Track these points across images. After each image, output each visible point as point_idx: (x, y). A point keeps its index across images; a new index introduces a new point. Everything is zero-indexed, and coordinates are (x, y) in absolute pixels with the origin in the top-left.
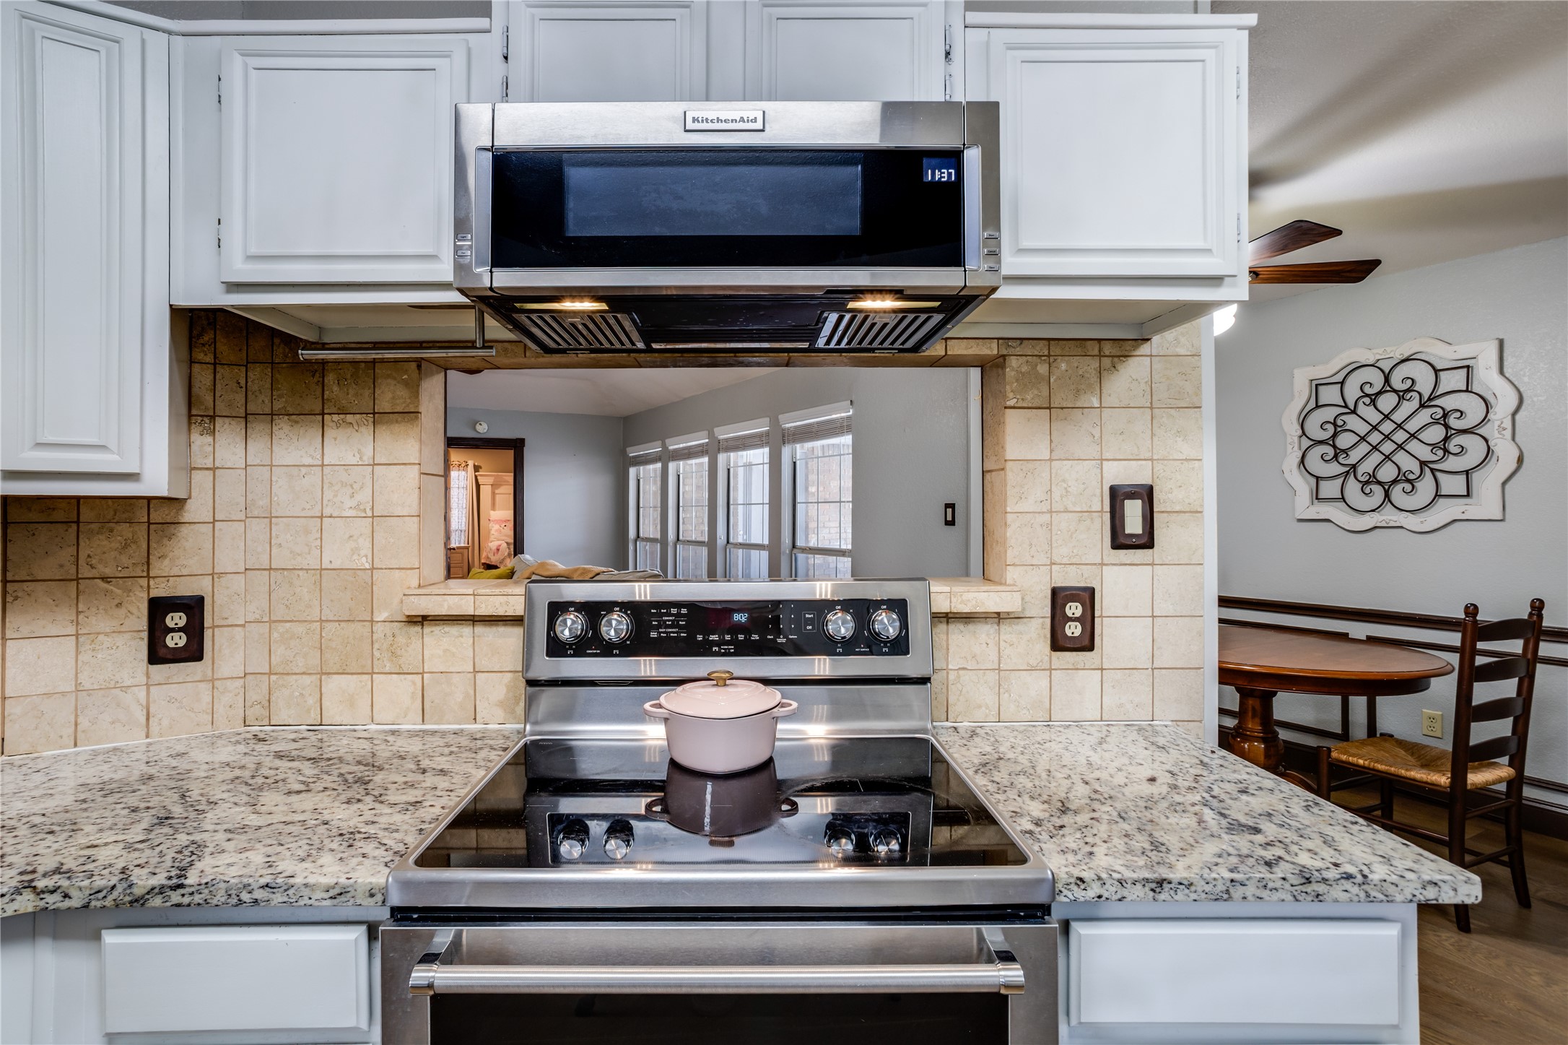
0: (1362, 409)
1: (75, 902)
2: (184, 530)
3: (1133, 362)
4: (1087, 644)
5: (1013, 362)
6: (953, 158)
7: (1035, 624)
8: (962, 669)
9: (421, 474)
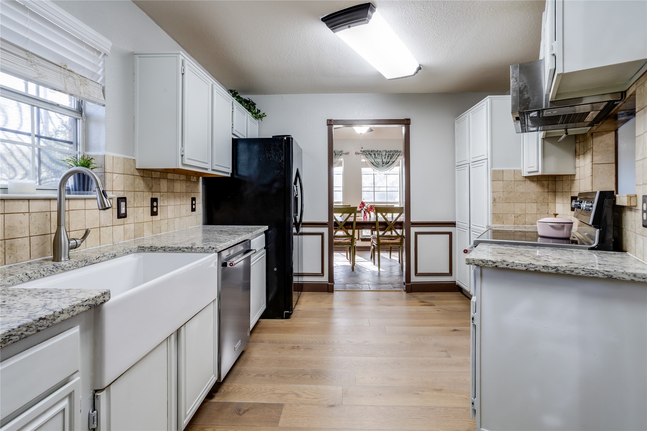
2: (576, 181)
8: (631, 231)
9: (593, 164)
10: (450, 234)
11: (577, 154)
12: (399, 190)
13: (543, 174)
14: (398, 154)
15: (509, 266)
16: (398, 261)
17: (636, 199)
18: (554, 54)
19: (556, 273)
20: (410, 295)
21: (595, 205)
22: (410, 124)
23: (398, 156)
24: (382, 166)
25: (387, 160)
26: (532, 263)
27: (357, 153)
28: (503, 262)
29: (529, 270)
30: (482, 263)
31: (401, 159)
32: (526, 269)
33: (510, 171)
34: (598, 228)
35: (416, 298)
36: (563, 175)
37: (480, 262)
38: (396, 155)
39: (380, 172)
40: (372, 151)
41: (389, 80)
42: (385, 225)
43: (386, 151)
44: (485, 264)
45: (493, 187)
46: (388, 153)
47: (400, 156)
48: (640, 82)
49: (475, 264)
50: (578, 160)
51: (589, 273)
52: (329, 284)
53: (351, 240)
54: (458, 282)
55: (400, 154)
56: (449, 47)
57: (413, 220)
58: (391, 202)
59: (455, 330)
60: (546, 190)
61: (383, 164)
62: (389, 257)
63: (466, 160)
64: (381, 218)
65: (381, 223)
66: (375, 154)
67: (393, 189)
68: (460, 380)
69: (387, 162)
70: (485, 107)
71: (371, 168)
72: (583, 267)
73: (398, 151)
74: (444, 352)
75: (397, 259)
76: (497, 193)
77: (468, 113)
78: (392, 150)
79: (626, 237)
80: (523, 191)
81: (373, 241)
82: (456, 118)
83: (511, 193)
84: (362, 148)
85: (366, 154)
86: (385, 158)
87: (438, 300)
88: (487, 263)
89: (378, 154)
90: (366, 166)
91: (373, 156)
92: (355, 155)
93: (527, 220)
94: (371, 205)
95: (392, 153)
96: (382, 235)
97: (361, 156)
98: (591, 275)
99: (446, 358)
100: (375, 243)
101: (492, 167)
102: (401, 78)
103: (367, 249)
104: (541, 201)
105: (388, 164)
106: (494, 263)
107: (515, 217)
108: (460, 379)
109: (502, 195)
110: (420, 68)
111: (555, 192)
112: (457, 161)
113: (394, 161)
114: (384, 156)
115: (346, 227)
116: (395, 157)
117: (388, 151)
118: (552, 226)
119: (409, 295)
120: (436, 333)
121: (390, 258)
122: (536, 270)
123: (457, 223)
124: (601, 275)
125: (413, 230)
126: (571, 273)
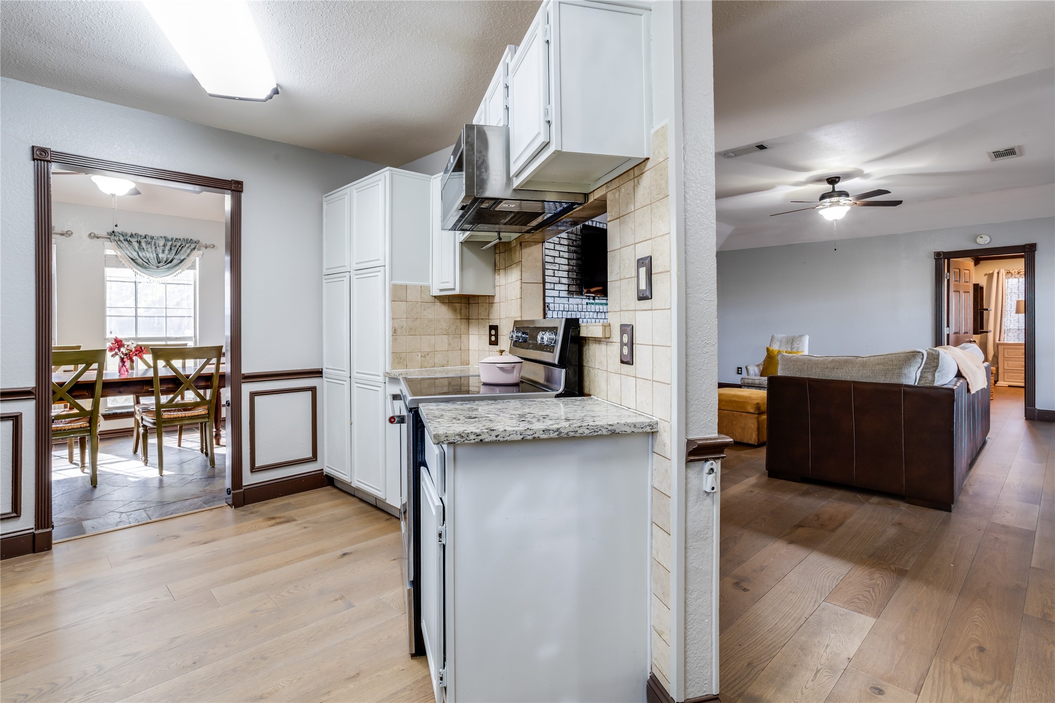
2: (495, 305)
4: (629, 360)
5: (609, 195)
7: (616, 346)
8: (599, 369)
9: (522, 283)
10: (313, 390)
11: (496, 269)
12: (192, 315)
13: (461, 294)
14: (193, 246)
15: (499, 438)
16: (199, 448)
17: (610, 329)
18: (549, 121)
19: (558, 437)
20: (243, 511)
21: (560, 338)
22: (242, 191)
23: (192, 250)
24: (158, 267)
25: (168, 256)
26: (530, 428)
27: (93, 236)
28: (491, 432)
29: (526, 439)
30: (460, 439)
31: (197, 256)
32: (522, 439)
33: (415, 286)
34: (563, 368)
35: (258, 514)
36: (478, 296)
37: (457, 437)
38: (188, 247)
39: (151, 278)
40: (132, 236)
41: (211, 95)
42: (175, 383)
43: (166, 239)
44: (464, 439)
45: (393, 311)
46: (171, 243)
47: (196, 250)
48: (613, 185)
49: (449, 441)
50: (499, 277)
51: (593, 430)
52: (37, 532)
53: (90, 422)
54: (327, 470)
55: (197, 247)
56: (338, 69)
57: (245, 370)
58: (176, 338)
59: (344, 554)
60: (459, 317)
61: (159, 263)
62: (177, 444)
63: (345, 266)
64: (164, 371)
65: (164, 380)
66: (139, 243)
67: (180, 313)
68: (382, 641)
69: (167, 259)
70: (381, 184)
71: (129, 270)
72: (587, 424)
73: (191, 240)
74: (339, 601)
75: (197, 446)
76: (398, 320)
77: (349, 189)
78: (178, 237)
79: (589, 377)
80: (431, 317)
81: (144, 417)
82: (324, 194)
83: (417, 321)
84: (116, 226)
85: (117, 239)
86: (163, 251)
87: (298, 509)
88: (467, 438)
89: (148, 243)
90: (118, 264)
91: (136, 245)
92: (89, 240)
93: (436, 361)
94: (137, 345)
95: (180, 244)
96: (167, 403)
97: (105, 243)
98: (596, 434)
99: (347, 611)
100: (149, 420)
101: (391, 279)
102: (240, 99)
103: (125, 433)
104: (453, 332)
105: (170, 265)
106: (477, 435)
107: (422, 356)
108: (381, 639)
109: (404, 324)
110: (276, 92)
111: (469, 319)
112: (325, 267)
113: (183, 260)
114: (162, 248)
115: (74, 394)
116: (185, 251)
117: (170, 239)
118: (501, 369)
119: (240, 511)
120: (315, 570)
121: (179, 446)
122: (534, 438)
123: (324, 370)
124: (605, 432)
125: (247, 389)
126: (574, 435)
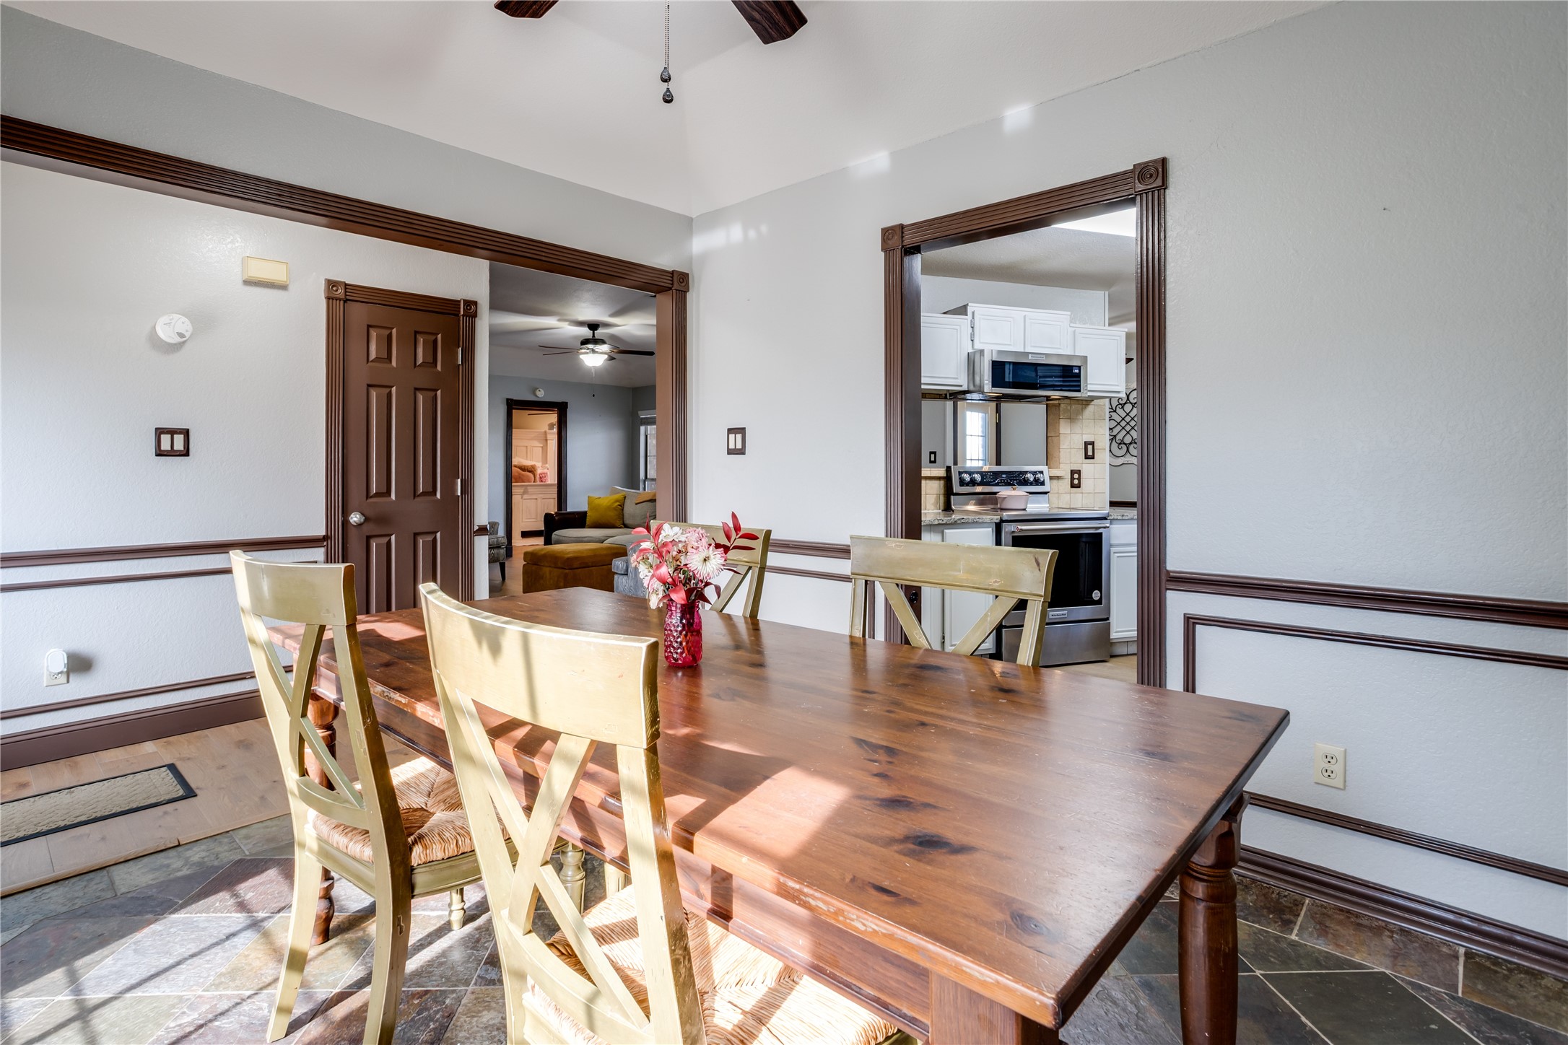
0: (1118, 410)
1: (944, 522)
3: (1090, 406)
4: (1078, 486)
5: (1062, 406)
6: (1079, 368)
7: (1067, 480)
